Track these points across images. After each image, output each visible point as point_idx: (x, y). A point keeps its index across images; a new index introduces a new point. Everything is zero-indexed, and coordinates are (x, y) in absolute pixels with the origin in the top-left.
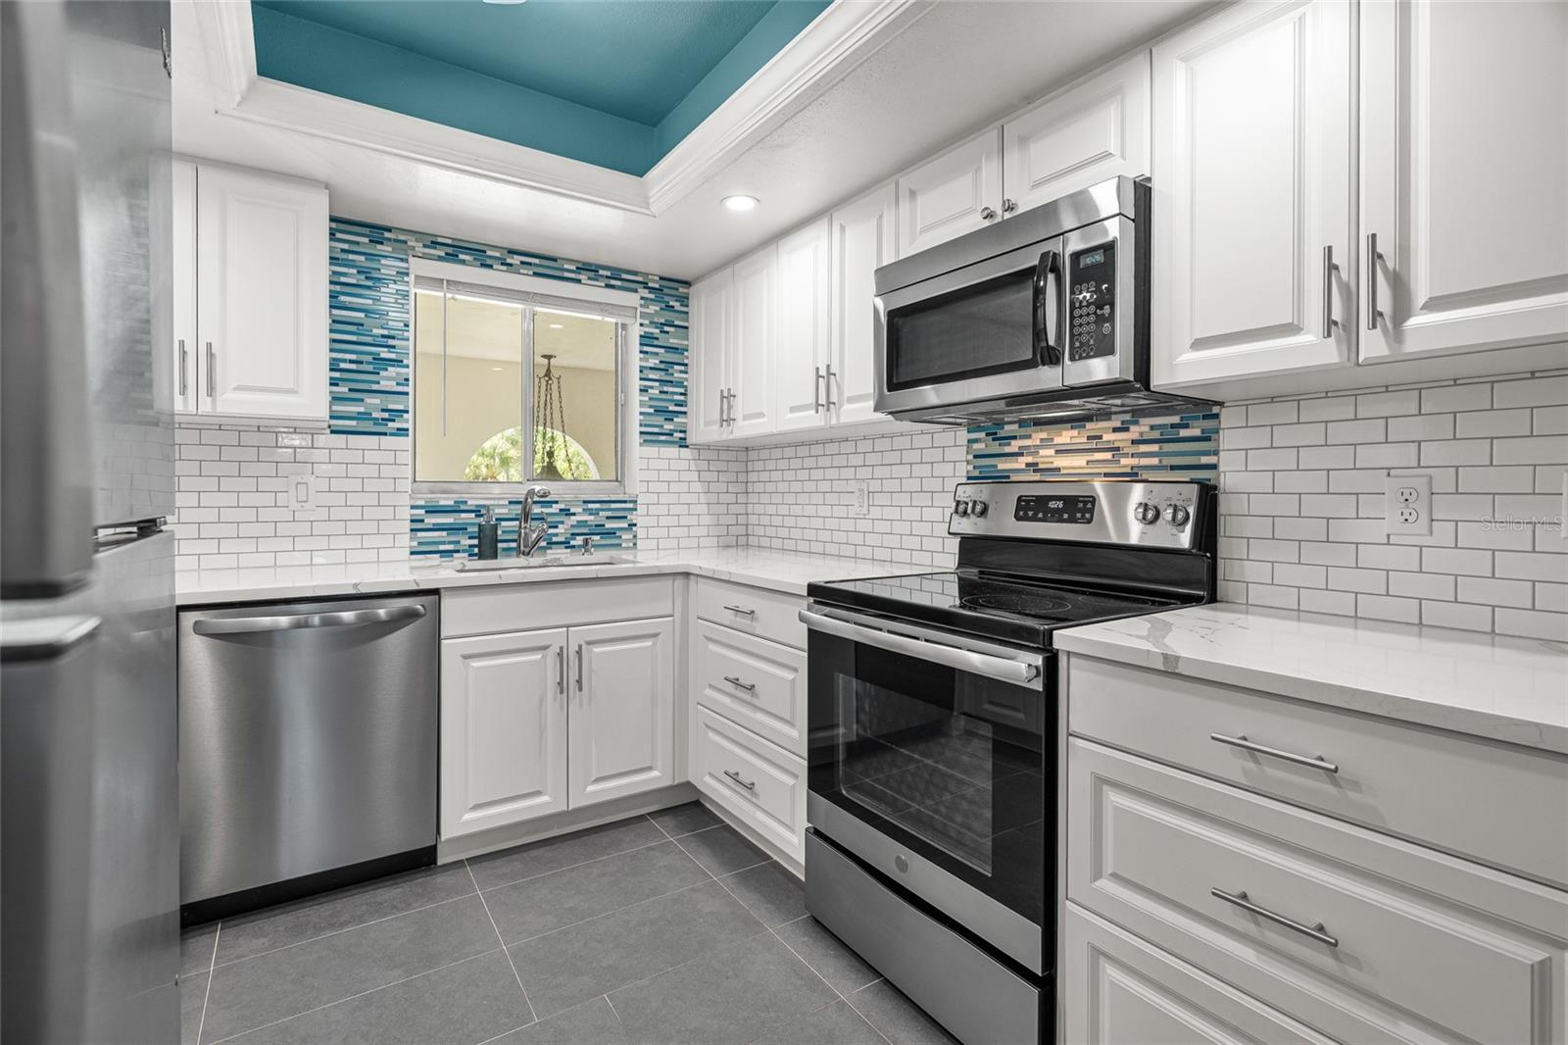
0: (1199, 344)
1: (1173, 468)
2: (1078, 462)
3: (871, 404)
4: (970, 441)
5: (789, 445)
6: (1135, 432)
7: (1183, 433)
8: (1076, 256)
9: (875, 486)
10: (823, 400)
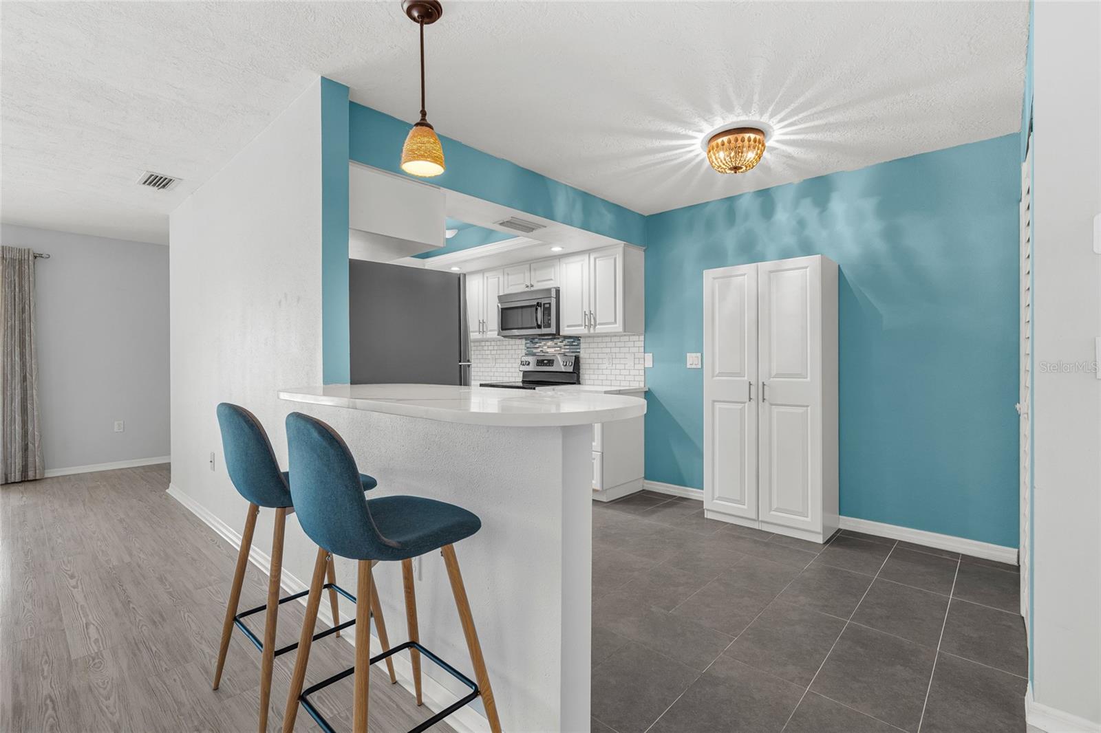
0: (568, 326)
1: (572, 352)
2: (552, 350)
3: (496, 333)
4: (526, 343)
5: (477, 342)
6: (564, 343)
7: (574, 344)
8: (544, 304)
9: (497, 356)
10: (481, 330)
